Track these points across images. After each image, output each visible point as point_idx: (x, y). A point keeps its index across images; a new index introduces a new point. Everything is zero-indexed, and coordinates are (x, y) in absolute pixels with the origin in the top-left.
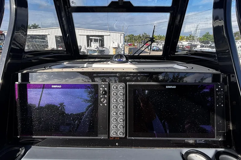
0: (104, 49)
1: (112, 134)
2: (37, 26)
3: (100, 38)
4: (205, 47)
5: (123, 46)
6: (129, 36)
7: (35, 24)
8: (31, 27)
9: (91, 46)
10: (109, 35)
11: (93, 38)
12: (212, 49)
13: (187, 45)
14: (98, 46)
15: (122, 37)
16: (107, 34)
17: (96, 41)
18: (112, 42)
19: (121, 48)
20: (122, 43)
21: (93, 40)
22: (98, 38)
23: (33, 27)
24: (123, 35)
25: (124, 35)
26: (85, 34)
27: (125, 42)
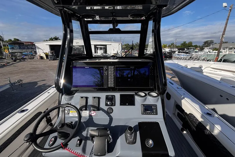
0: (107, 55)
1: (109, 86)
2: (58, 38)
3: (104, 47)
4: (181, 53)
5: (121, 52)
6: (125, 45)
7: (56, 37)
8: (53, 39)
9: (97, 53)
10: (111, 44)
11: (99, 46)
12: (186, 54)
13: (169, 51)
14: (103, 53)
15: (120, 46)
16: (109, 44)
17: (101, 49)
18: (113, 50)
19: (119, 54)
20: (120, 50)
21: (99, 48)
22: (103, 47)
23: (55, 39)
24: (120, 44)
25: (122, 44)
26: (93, 44)
27: (123, 49)
